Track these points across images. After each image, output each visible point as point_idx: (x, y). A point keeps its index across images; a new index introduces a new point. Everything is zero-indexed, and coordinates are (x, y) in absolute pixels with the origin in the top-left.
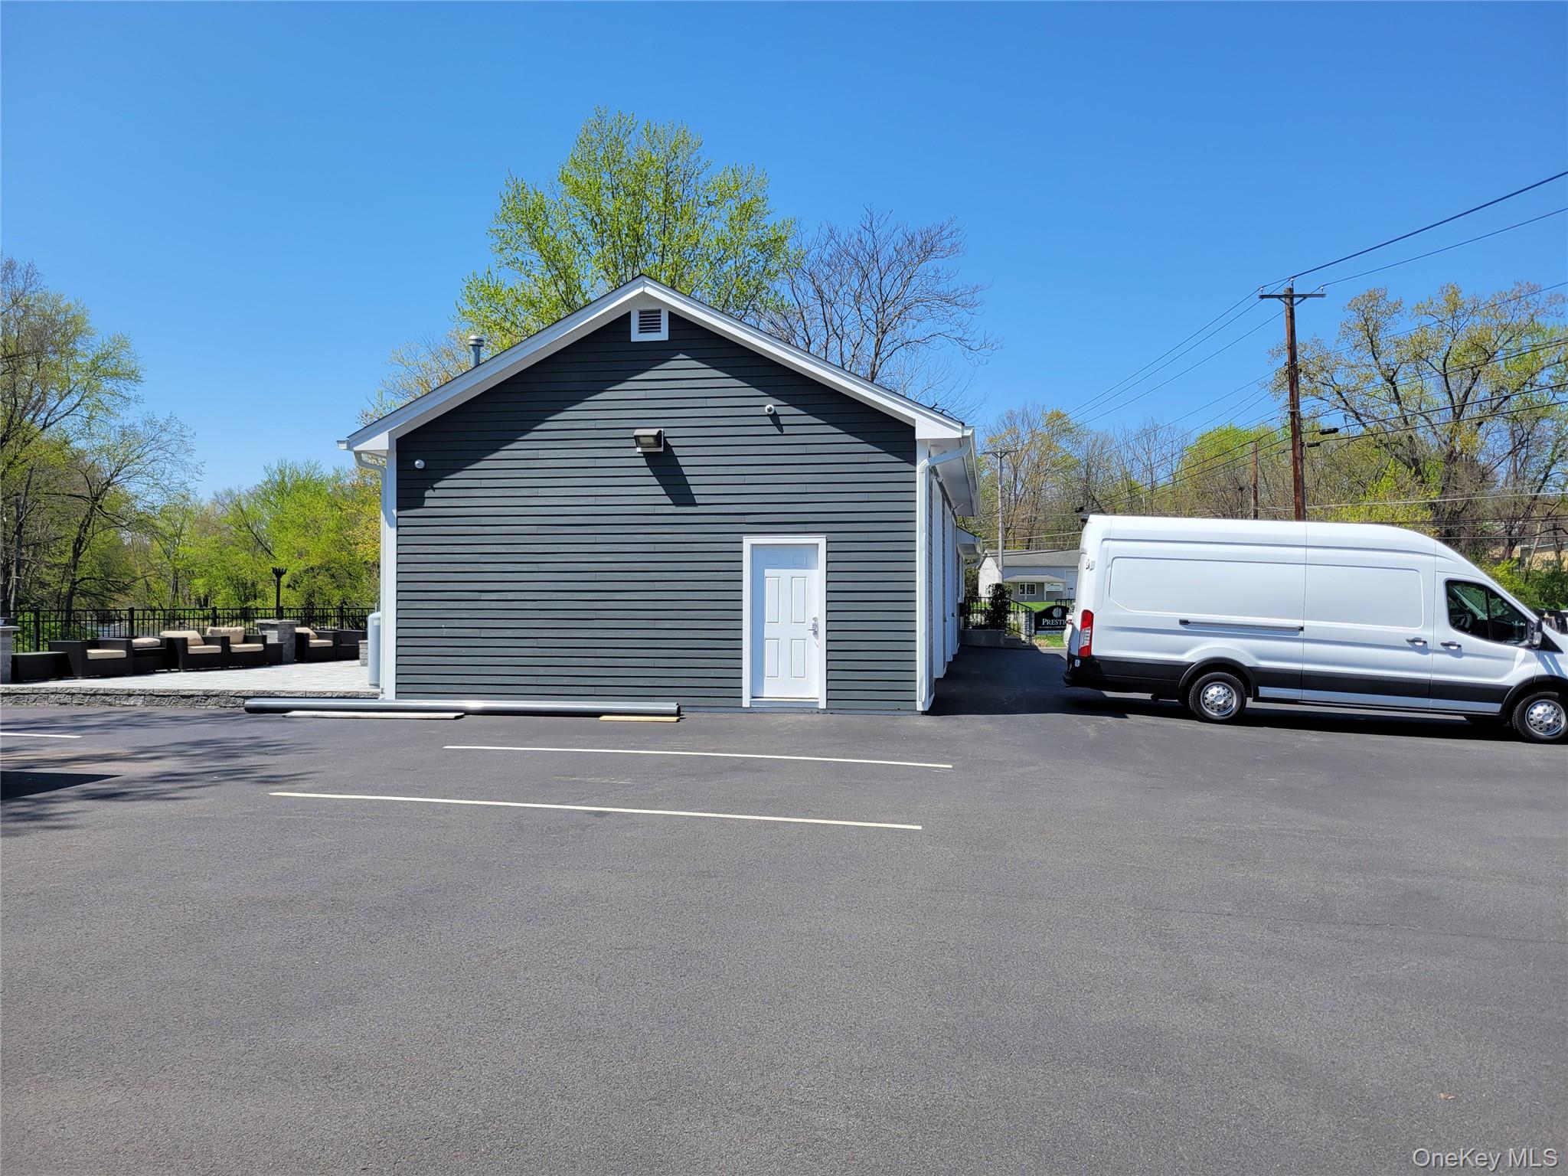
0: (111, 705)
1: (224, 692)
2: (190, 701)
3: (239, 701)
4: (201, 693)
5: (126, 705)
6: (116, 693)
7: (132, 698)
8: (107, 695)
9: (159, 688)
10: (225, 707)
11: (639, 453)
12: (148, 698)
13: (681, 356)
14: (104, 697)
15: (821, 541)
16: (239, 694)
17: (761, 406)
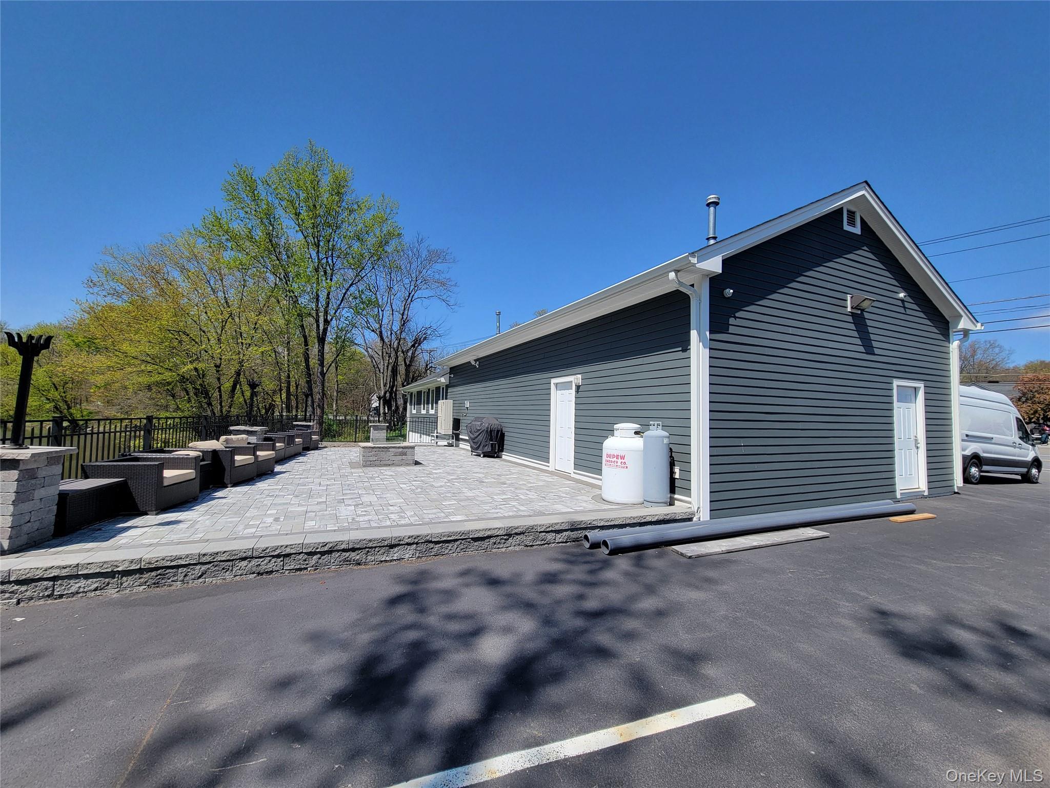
0: (359, 564)
1: (532, 527)
2: (485, 544)
3: (550, 536)
4: (501, 532)
5: (386, 561)
6: (370, 545)
7: (396, 549)
8: (353, 550)
9: (441, 531)
10: (531, 546)
11: (849, 312)
12: (423, 547)
13: (865, 248)
14: (348, 554)
15: (921, 385)
16: (550, 529)
17: (896, 292)
